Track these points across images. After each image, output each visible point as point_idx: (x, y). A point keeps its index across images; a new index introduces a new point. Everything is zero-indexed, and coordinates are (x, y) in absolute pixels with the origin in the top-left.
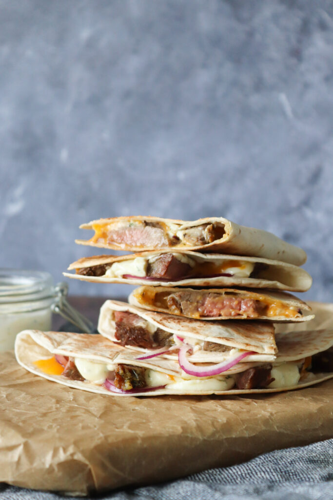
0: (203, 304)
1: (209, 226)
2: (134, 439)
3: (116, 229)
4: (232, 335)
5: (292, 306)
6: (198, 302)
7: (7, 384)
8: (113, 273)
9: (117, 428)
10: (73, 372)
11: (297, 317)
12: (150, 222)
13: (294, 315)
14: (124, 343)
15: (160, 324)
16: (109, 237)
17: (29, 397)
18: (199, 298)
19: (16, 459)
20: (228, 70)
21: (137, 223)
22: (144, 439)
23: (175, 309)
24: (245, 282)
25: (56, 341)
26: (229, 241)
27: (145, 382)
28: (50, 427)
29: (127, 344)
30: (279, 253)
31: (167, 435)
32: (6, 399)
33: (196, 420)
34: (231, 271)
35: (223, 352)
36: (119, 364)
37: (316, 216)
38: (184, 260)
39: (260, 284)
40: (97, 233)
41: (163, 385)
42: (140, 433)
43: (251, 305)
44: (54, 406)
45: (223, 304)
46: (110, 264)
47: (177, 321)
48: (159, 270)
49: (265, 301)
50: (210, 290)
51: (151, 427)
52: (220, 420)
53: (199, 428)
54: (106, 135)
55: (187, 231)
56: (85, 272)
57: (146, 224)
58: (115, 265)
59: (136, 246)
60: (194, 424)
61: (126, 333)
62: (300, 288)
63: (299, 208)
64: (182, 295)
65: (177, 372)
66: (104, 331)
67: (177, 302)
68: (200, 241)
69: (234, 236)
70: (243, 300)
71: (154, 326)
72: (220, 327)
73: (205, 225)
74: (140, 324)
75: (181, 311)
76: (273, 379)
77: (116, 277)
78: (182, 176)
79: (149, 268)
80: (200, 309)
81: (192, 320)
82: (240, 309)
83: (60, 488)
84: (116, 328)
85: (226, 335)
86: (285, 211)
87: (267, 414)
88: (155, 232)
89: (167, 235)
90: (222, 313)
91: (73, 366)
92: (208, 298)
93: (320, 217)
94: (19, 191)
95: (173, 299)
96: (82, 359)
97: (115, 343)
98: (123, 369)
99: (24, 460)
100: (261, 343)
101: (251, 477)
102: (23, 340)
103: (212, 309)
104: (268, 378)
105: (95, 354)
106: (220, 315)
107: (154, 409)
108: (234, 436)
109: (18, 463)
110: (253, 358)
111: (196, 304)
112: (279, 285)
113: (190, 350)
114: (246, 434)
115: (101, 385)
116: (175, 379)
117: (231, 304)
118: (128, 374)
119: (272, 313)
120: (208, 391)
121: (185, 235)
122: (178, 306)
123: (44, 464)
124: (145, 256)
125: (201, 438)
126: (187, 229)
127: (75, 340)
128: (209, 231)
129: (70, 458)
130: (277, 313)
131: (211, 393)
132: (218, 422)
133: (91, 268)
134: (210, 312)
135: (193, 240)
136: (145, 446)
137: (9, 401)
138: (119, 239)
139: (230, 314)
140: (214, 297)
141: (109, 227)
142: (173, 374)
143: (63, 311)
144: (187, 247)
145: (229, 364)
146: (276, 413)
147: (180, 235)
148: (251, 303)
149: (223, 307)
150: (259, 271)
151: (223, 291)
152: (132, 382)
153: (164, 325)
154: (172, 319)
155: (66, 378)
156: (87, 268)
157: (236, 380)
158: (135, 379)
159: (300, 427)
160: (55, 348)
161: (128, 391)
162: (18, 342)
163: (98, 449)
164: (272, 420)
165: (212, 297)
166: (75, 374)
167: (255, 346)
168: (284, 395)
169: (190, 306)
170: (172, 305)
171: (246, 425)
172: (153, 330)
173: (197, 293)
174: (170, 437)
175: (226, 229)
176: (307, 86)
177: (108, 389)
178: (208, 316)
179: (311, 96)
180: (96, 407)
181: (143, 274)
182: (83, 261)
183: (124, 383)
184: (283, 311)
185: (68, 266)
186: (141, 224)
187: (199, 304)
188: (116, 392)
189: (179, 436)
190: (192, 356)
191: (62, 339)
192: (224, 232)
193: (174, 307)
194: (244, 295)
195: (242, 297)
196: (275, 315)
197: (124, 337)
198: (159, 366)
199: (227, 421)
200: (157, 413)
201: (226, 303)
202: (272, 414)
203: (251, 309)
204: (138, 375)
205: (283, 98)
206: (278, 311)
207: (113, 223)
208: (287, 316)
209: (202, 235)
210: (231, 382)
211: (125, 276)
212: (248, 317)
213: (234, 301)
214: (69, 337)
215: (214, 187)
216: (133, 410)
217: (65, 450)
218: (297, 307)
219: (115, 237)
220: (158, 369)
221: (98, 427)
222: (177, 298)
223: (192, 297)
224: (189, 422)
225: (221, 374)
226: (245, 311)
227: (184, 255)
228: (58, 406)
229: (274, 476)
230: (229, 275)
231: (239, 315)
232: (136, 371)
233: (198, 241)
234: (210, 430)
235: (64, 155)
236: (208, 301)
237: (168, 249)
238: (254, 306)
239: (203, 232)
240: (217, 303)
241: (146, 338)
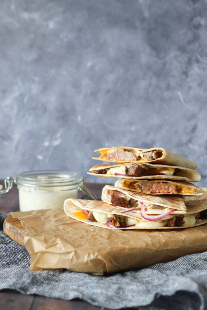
0: (152, 188)
1: (155, 152)
2: (124, 249)
3: (111, 153)
4: (166, 202)
5: (193, 188)
6: (149, 186)
7: (62, 223)
8: (110, 173)
9: (116, 244)
10: (92, 218)
11: (195, 193)
12: (127, 149)
13: (194, 193)
14: (115, 205)
15: (132, 196)
16: (108, 156)
17: (73, 229)
18: (150, 184)
19: (71, 258)
20: (154, 80)
21: (121, 150)
22: (129, 249)
23: (139, 190)
24: (171, 177)
25: (83, 204)
26: (164, 159)
27: (126, 223)
28: (85, 243)
29: (116, 205)
30: (185, 164)
31: (139, 248)
32: (63, 230)
33: (151, 241)
34: (164, 172)
35: (162, 209)
36: (114, 215)
37: (195, 147)
38: (143, 167)
39: (178, 178)
40: (102, 154)
41: (134, 224)
42: (127, 247)
44: (85, 233)
45: (161, 187)
46: (109, 169)
47: (140, 195)
48: (132, 171)
49: (180, 186)
50: (155, 181)
51: (131, 244)
52: (162, 241)
53: (153, 244)
54: (98, 110)
55: (144, 154)
56: (97, 172)
57: (125, 150)
58: (111, 169)
59: (121, 160)
60: (150, 242)
61: (116, 200)
62: (195, 180)
63: (186, 144)
64: (142, 183)
65: (141, 219)
66: (104, 199)
67: (140, 186)
68: (151, 159)
69: (167, 156)
70: (170, 185)
71: (129, 197)
72: (160, 198)
73: (153, 151)
74: (122, 196)
75: (142, 190)
76: (184, 222)
77: (112, 174)
78: (133, 128)
79: (127, 171)
80: (150, 190)
81: (147, 195)
82: (169, 190)
83: (90, 272)
84: (112, 198)
85: (163, 201)
86: (180, 145)
87: (183, 238)
88: (130, 154)
89: (135, 155)
90: (161, 191)
91: (92, 215)
92: (154, 185)
93: (196, 147)
94: (58, 135)
95: (138, 185)
96: (96, 212)
97: (111, 205)
98: (116, 217)
99: (75, 258)
100: (179, 206)
101: (177, 267)
102: (67, 203)
103: (156, 189)
104: (182, 222)
105: (102, 210)
106: (160, 193)
107: (131, 235)
108: (169, 248)
109: (72, 260)
110: (176, 212)
111: (149, 187)
112: (186, 179)
113: (146, 208)
114: (175, 248)
115: (105, 224)
116: (139, 221)
118: (118, 219)
119: (183, 191)
120: (154, 227)
121: (144, 156)
122: (140, 188)
123: (84, 260)
124: (126, 165)
125: (154, 249)
126: (144, 153)
127: (92, 203)
128: (155, 154)
129: (96, 258)
130: (186, 192)
131: (156, 228)
132: (161, 242)
133: (100, 170)
134: (155, 191)
135: (148, 158)
136: (129, 252)
137: (64, 231)
138: (113, 157)
139: (165, 192)
140: (157, 184)
141: (108, 151)
142: (139, 219)
143: (83, 190)
144: (145, 161)
145: (165, 215)
146: (187, 238)
147: (141, 155)
148: (174, 187)
149: (161, 189)
150: (177, 172)
151: (161, 181)
152: (120, 223)
153: (134, 197)
154: (137, 194)
155: (89, 221)
156: (98, 170)
157: (167, 223)
158: (121, 222)
159: (198, 244)
160: (83, 207)
161: (118, 227)
162: (65, 204)
163: (108, 253)
164: (185, 241)
166: (93, 219)
167: (177, 207)
168: (189, 229)
169: (146, 188)
170: (138, 188)
171: (174, 243)
172: (128, 199)
173: (149, 182)
174: (140, 249)
175: (163, 153)
176: (190, 88)
177: (108, 226)
178: (154, 193)
179: (192, 93)
180: (105, 234)
181: (125, 173)
182: (96, 167)
183: (116, 223)
184: (189, 191)
185: (89, 170)
186: (123, 150)
187: (150, 188)
188: (112, 227)
189: (144, 248)
190: (147, 211)
191: (86, 203)
192: (162, 155)
193: (138, 189)
194: (171, 183)
195: (170, 184)
196: (185, 193)
197: (115, 202)
198: (132, 216)
199: (166, 241)
200: (133, 237)
201: (163, 187)
202: (185, 238)
203: (174, 190)
204: (123, 220)
205: (179, 93)
206: (186, 191)
207: (109, 150)
208: (191, 193)
209: (151, 156)
210: (165, 223)
211: (116, 174)
212: (173, 193)
213: (166, 186)
214: (89, 202)
215: (148, 134)
216: (122, 236)
217: (93, 254)
218: (195, 189)
219: (111, 156)
220: (132, 217)
221: (107, 243)
222: (140, 185)
223: (147, 184)
224: (148, 242)
225: (161, 219)
226: (171, 191)
227: (143, 165)
228: (87, 233)
229: (188, 267)
230: (163, 174)
231: (169, 192)
232: (121, 218)
233: (150, 158)
234: (158, 245)
235: (79, 118)
236: (154, 186)
237: (136, 162)
238: (176, 188)
239: (152, 154)
240: (158, 187)
241: (125, 203)
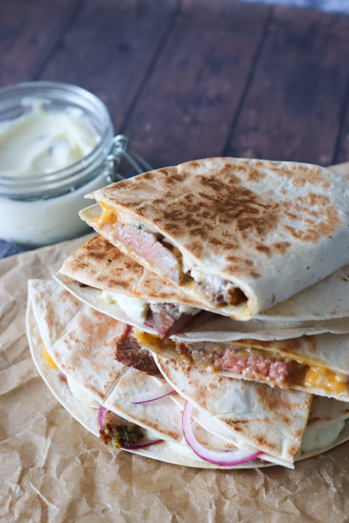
0: (221, 356)
5: (340, 374)
6: (214, 353)
15: (165, 371)
18: (216, 349)
23: (184, 358)
29: (129, 366)
40: (105, 211)
43: (282, 372)
45: (246, 361)
64: (193, 345)
67: (187, 349)
68: (216, 302)
70: (274, 361)
75: (192, 361)
79: (149, 314)
80: (215, 364)
82: (267, 375)
84: (117, 350)
90: (244, 372)
92: (228, 351)
95: (183, 346)
98: (110, 428)
103: (232, 364)
111: (211, 355)
117: (258, 365)
118: (116, 434)
122: (189, 355)
128: (230, 291)
134: (229, 367)
139: (254, 377)
140: (237, 351)
147: (195, 276)
148: (283, 368)
149: (247, 366)
151: (248, 346)
152: (121, 441)
158: (124, 438)
165: (233, 351)
169: (204, 358)
173: (214, 344)
178: (225, 371)
181: (142, 320)
183: (111, 441)
184: (325, 382)
186: (153, 234)
187: (216, 356)
196: (314, 386)
201: (251, 361)
203: (281, 378)
206: (319, 381)
209: (220, 291)
213: (260, 362)
222: (187, 346)
223: (208, 348)
226: (272, 379)
232: (127, 428)
236: (228, 354)
238: (287, 373)
239: (223, 287)
240: (239, 358)
241: (151, 368)
